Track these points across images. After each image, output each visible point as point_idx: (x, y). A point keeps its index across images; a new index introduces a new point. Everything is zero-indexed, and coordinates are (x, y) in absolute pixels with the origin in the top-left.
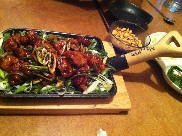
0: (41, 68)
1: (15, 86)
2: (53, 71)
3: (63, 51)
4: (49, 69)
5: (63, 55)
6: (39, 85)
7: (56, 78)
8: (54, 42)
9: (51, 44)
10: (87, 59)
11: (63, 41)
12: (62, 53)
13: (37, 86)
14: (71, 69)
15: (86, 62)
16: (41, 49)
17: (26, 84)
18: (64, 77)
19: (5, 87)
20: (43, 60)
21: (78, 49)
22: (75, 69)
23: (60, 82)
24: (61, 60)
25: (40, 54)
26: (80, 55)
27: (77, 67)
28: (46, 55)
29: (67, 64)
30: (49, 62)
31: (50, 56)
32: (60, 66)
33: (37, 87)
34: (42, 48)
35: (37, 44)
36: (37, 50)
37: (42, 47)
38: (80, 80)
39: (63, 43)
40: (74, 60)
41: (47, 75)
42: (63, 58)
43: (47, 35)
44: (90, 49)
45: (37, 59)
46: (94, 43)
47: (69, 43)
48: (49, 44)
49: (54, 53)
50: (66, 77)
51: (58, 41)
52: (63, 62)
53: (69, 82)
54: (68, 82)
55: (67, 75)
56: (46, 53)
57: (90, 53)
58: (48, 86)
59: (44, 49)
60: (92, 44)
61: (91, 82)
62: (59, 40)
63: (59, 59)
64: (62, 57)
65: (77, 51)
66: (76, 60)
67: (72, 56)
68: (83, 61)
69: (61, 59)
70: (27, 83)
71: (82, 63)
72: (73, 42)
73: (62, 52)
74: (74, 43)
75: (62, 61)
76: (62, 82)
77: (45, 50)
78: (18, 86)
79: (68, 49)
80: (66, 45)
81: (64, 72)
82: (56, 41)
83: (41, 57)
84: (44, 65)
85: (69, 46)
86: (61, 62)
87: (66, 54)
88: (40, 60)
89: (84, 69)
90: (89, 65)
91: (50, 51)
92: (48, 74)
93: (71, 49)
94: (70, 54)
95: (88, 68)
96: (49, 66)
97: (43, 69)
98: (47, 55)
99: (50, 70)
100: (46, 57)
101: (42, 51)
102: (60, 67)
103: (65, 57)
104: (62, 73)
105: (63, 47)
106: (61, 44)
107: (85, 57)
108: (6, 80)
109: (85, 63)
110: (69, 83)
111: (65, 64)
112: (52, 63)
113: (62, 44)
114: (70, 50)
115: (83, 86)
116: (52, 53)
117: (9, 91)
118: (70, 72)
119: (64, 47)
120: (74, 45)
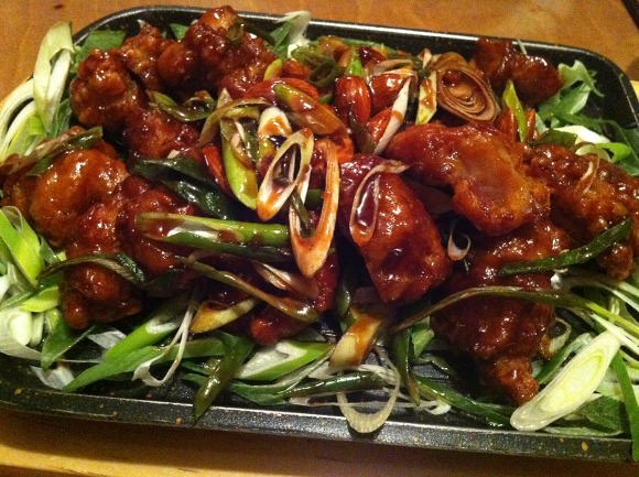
0: (240, 237)
1: (93, 338)
2: (316, 257)
3: (393, 124)
4: (295, 241)
5: (386, 155)
6: (234, 340)
7: (335, 297)
8: (342, 73)
9: (322, 81)
10: (552, 184)
11: (397, 67)
12: (383, 142)
13: (220, 343)
14: (436, 244)
15: (542, 202)
16: (255, 114)
17: (154, 328)
18: (390, 302)
19: (38, 334)
20: (260, 180)
21: (488, 116)
22: (461, 246)
23: (362, 328)
24: (376, 183)
25: (243, 144)
26: (505, 155)
27: (479, 235)
28: (281, 152)
29: (411, 214)
30: (295, 193)
31: (307, 154)
32: (363, 228)
33: (217, 346)
34: (262, 109)
35: (241, 81)
36: (226, 119)
37: (261, 101)
38: (494, 331)
39: (392, 76)
40: (463, 187)
41: (280, 278)
42: (384, 176)
43: (313, 39)
44: (555, 122)
45: (224, 173)
46: (579, 84)
47: (433, 77)
48: (304, 84)
49: (335, 138)
50: (399, 300)
51: (364, 65)
52: (382, 201)
53: (422, 327)
54: (415, 328)
55: (410, 286)
56: (281, 140)
57: (563, 144)
58: (284, 347)
59: (272, 115)
60: (564, 94)
61: (563, 338)
62: (368, 59)
63: (358, 179)
64: (379, 168)
65: (482, 126)
66: (473, 188)
67: (449, 163)
68: (524, 197)
69: (373, 178)
70: (163, 322)
71: (514, 207)
72: (455, 71)
73: (381, 134)
74: (464, 79)
75: (377, 196)
76: (372, 328)
77: (279, 120)
78: (108, 334)
79: (425, 114)
80: (414, 89)
81: (391, 264)
82: (352, 65)
83: (249, 165)
84: (265, 218)
85: (429, 99)
86: (370, 199)
87: (408, 148)
88: (239, 180)
89: (527, 251)
90: (556, 224)
91: (307, 125)
92: (286, 277)
93: (442, 115)
94: (437, 146)
95: (555, 244)
96: (295, 222)
97: (256, 243)
98: (289, 152)
99: (299, 249)
100: (282, 161)
101: (257, 125)
102: (360, 233)
103: (403, 168)
104: (376, 270)
105: (391, 104)
106: (380, 81)
107: (536, 172)
108: (47, 297)
109: (536, 212)
110: (421, 339)
111: (398, 211)
112: (314, 206)
113: (390, 83)
114: (438, 124)
115: (513, 371)
116: (318, 137)
117: (54, 366)
118: (429, 270)
119: (400, 105)
120: (460, 91)
